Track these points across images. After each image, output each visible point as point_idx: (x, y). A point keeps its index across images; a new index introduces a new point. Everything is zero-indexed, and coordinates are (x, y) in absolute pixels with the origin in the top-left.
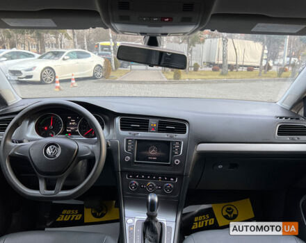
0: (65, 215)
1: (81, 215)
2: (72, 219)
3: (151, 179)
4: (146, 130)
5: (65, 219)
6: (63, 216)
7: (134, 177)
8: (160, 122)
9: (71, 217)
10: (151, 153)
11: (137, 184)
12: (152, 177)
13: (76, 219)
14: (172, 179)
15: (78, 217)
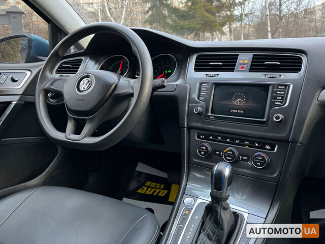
0: (148, 187)
1: (166, 192)
2: (155, 194)
3: (232, 142)
4: (232, 69)
5: (147, 193)
6: (146, 188)
7: (206, 138)
8: (254, 57)
9: (155, 191)
10: (235, 103)
11: (210, 149)
12: (233, 139)
13: (160, 194)
14: (268, 147)
15: (163, 193)
